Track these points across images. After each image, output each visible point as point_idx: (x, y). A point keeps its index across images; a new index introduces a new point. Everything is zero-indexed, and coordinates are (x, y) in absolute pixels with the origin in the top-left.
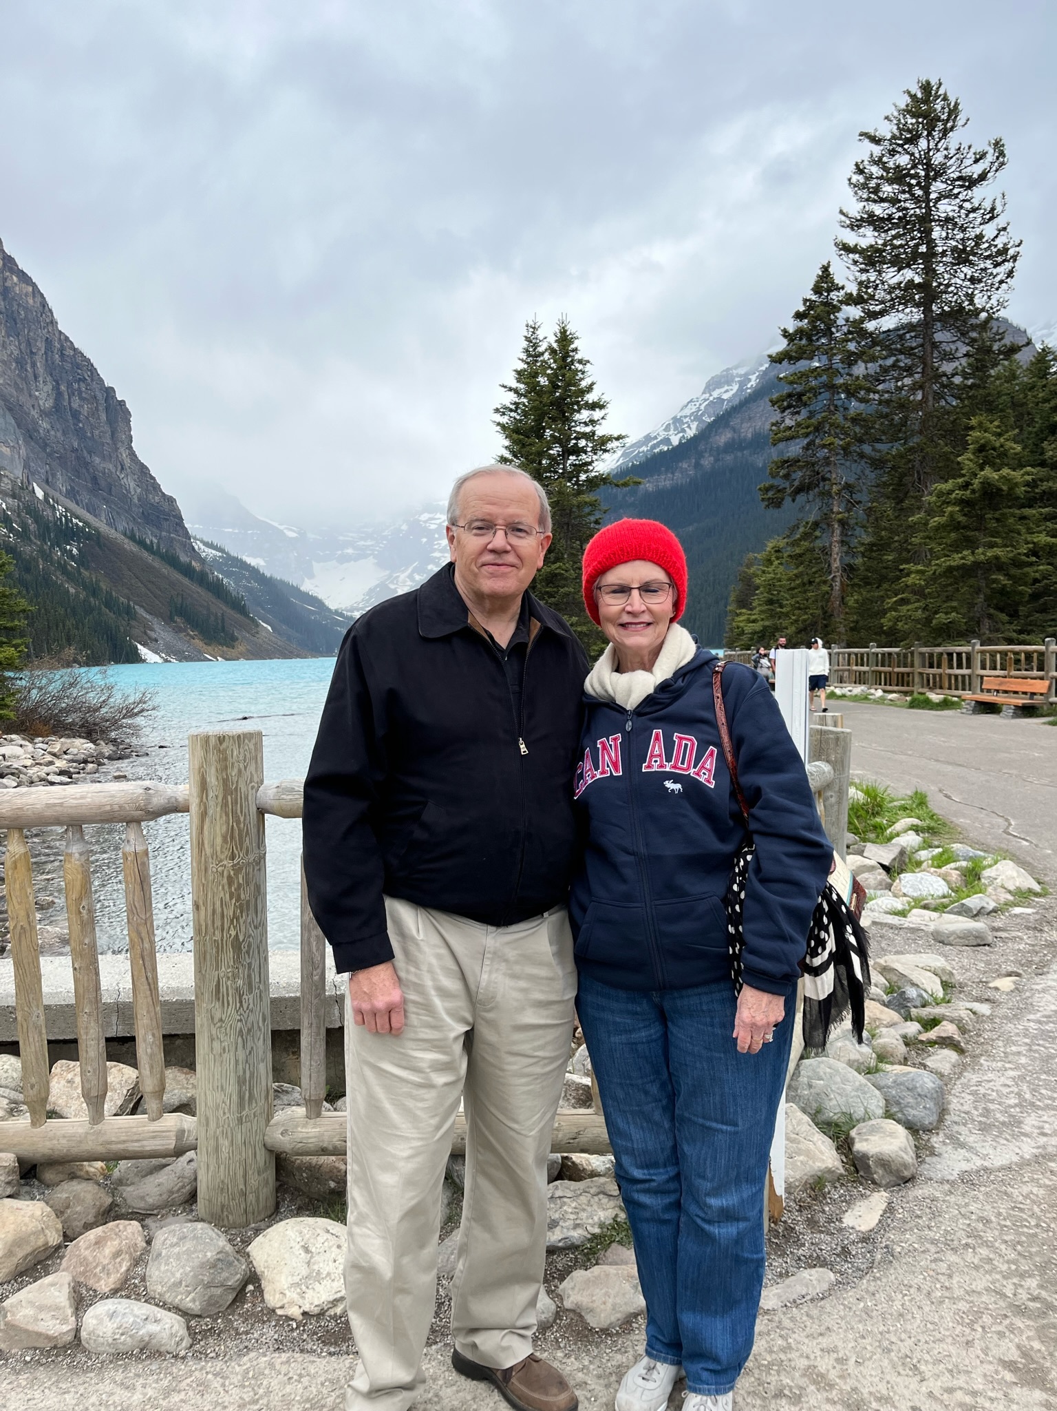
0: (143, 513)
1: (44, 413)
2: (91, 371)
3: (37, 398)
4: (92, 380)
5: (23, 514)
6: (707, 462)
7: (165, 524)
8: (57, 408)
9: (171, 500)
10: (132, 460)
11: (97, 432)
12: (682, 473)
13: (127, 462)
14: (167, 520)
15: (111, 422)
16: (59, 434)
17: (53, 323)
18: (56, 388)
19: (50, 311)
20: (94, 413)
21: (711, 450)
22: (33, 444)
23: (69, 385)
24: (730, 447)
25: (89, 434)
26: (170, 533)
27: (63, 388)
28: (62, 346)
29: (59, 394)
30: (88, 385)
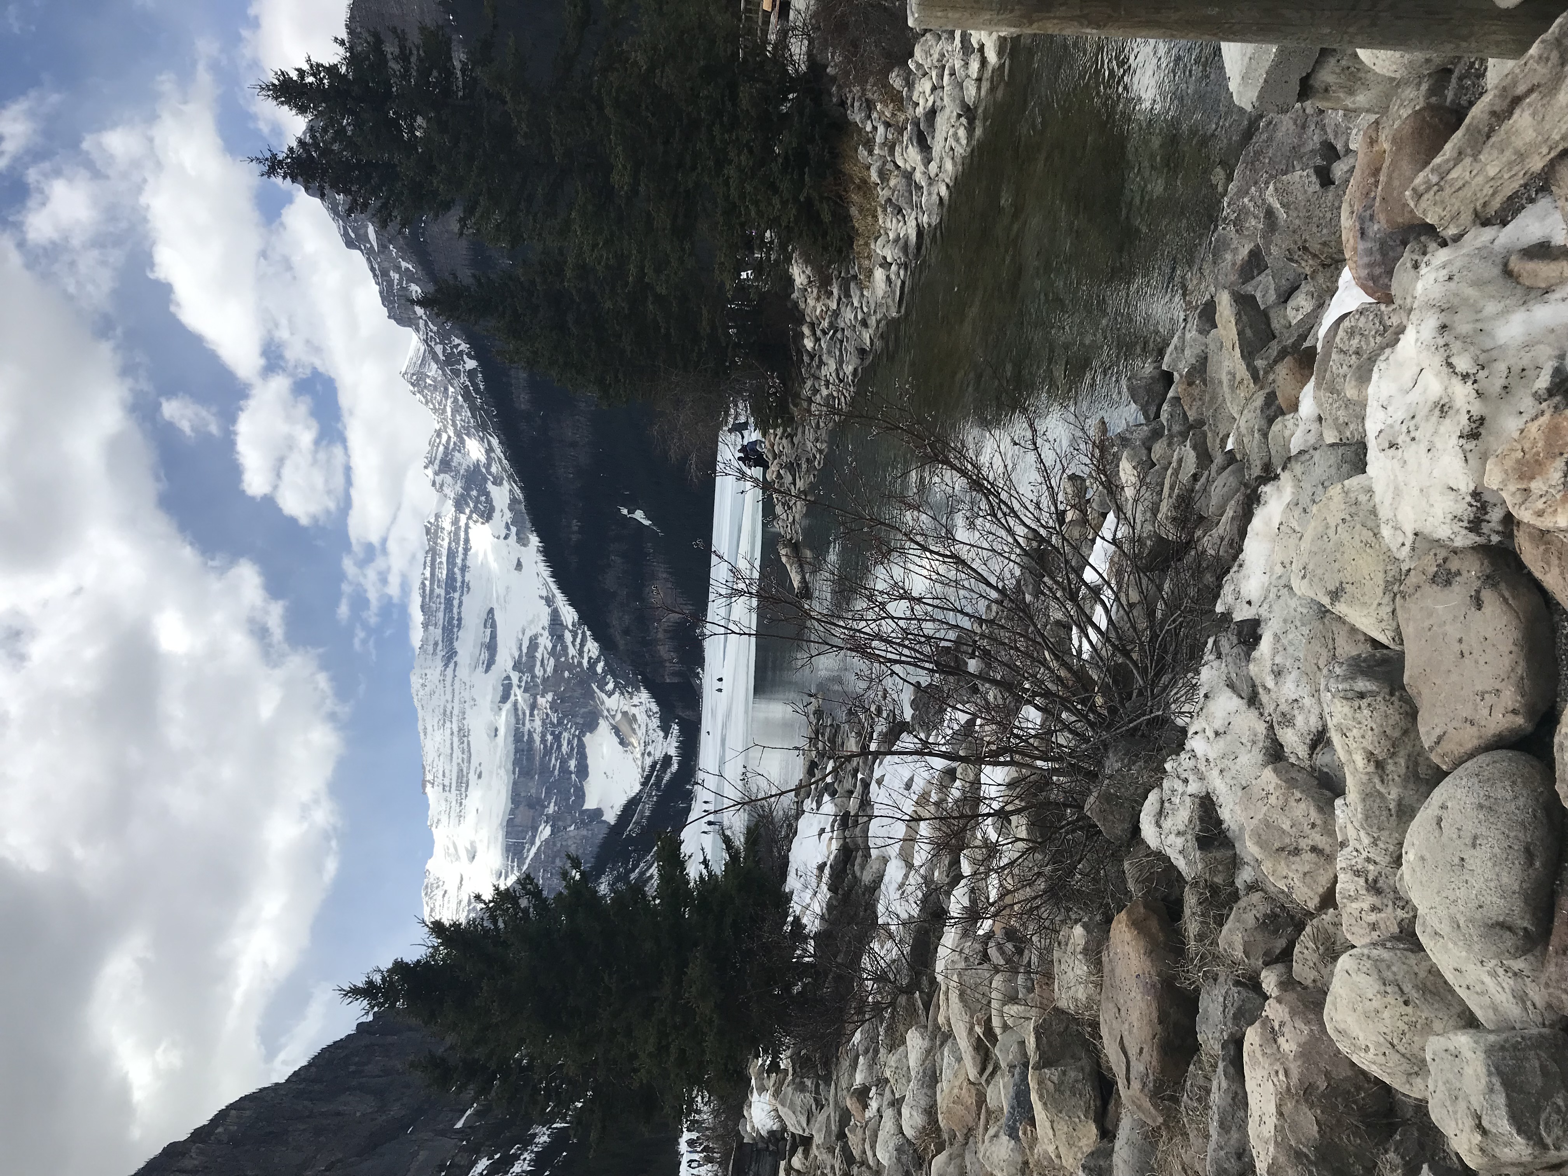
1: (382, 1108)
2: (336, 1049)
3: (363, 1115)
4: (347, 1048)
8: (378, 1093)
11: (409, 1048)
15: (398, 1032)
17: (276, 1088)
18: (353, 1091)
19: (262, 1090)
23: (352, 1075)
27: (354, 1083)
28: (304, 1080)
29: (361, 1088)
30: (352, 1054)
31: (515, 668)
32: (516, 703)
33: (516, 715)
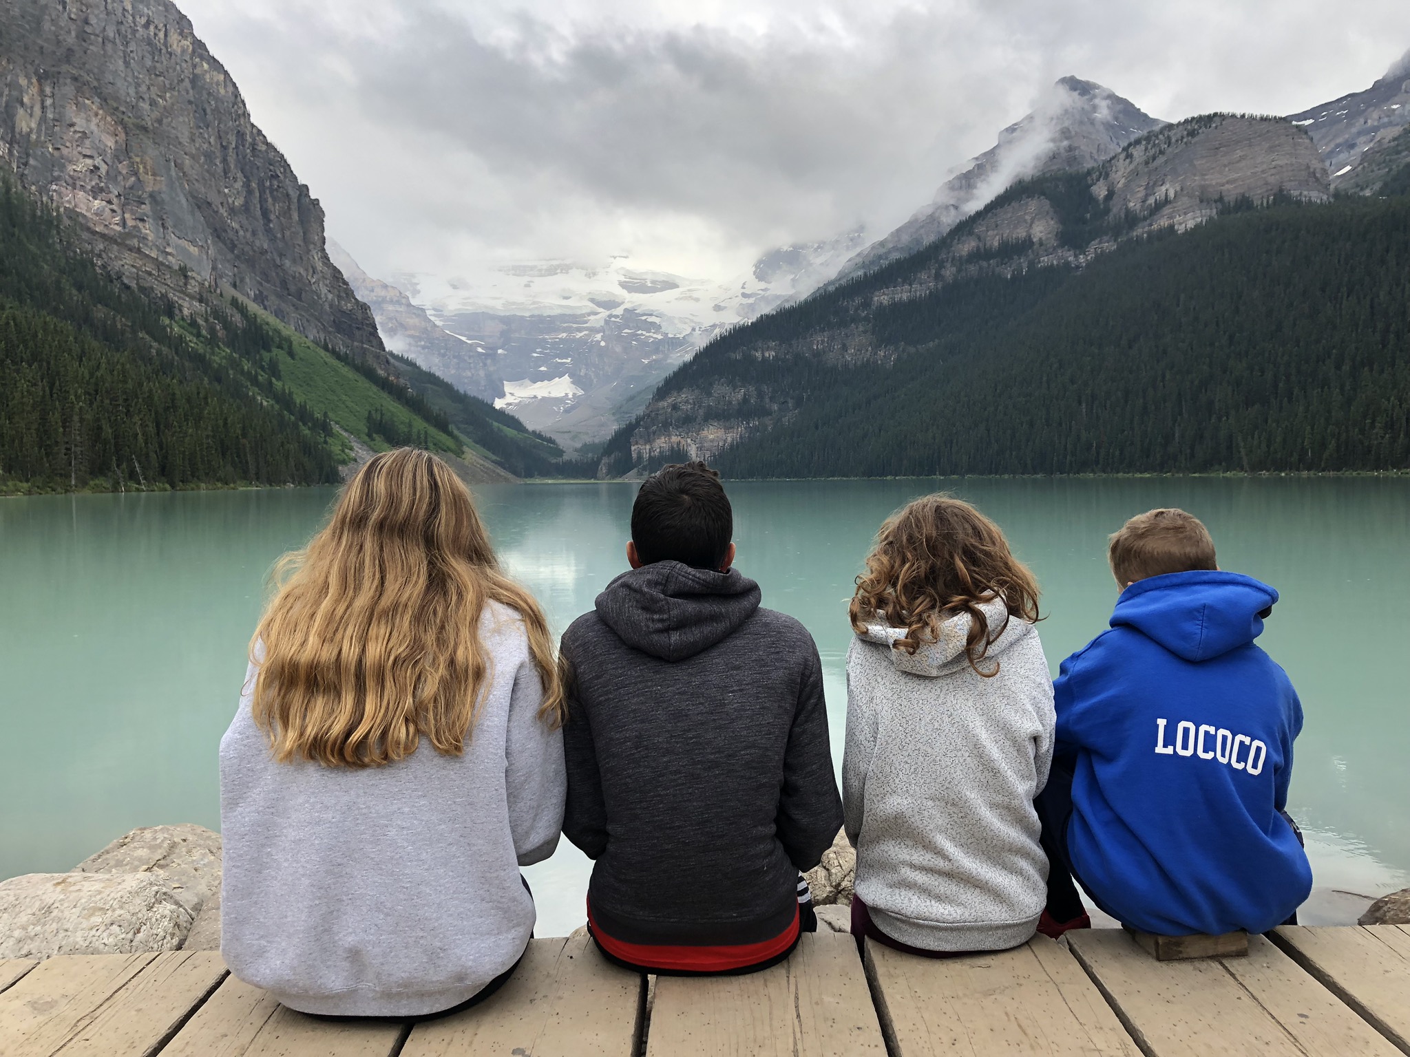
0: (334, 321)
1: (232, 211)
2: (283, 167)
3: (225, 194)
4: (285, 177)
5: (211, 320)
6: (949, 272)
7: (357, 333)
8: (246, 208)
9: (364, 307)
10: (324, 263)
11: (287, 233)
12: (921, 284)
13: (319, 265)
14: (358, 328)
15: (302, 222)
16: (248, 235)
17: (246, 115)
18: (247, 185)
19: (243, 102)
20: (286, 213)
21: (953, 259)
22: (221, 244)
23: (261, 184)
24: (975, 256)
25: (279, 235)
26: (363, 343)
27: (254, 185)
28: (254, 139)
29: (250, 192)
30: (279, 182)
31: (626, 310)
32: (596, 314)
33: (583, 315)
